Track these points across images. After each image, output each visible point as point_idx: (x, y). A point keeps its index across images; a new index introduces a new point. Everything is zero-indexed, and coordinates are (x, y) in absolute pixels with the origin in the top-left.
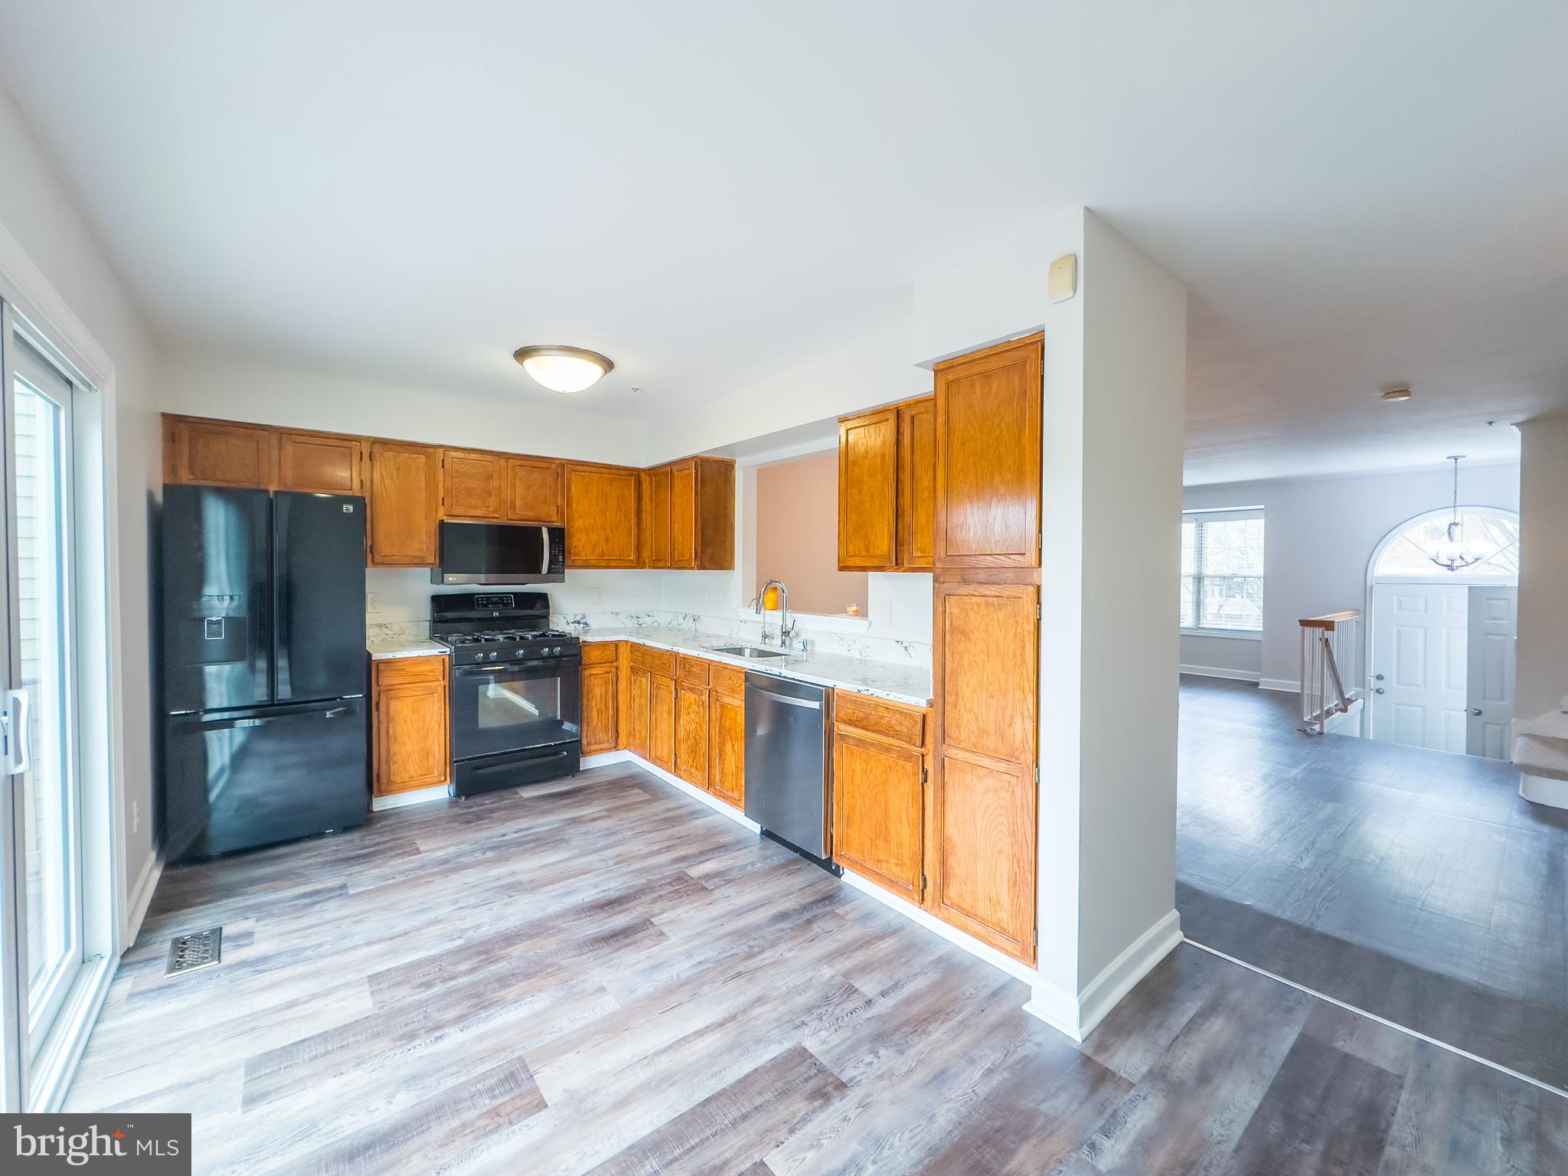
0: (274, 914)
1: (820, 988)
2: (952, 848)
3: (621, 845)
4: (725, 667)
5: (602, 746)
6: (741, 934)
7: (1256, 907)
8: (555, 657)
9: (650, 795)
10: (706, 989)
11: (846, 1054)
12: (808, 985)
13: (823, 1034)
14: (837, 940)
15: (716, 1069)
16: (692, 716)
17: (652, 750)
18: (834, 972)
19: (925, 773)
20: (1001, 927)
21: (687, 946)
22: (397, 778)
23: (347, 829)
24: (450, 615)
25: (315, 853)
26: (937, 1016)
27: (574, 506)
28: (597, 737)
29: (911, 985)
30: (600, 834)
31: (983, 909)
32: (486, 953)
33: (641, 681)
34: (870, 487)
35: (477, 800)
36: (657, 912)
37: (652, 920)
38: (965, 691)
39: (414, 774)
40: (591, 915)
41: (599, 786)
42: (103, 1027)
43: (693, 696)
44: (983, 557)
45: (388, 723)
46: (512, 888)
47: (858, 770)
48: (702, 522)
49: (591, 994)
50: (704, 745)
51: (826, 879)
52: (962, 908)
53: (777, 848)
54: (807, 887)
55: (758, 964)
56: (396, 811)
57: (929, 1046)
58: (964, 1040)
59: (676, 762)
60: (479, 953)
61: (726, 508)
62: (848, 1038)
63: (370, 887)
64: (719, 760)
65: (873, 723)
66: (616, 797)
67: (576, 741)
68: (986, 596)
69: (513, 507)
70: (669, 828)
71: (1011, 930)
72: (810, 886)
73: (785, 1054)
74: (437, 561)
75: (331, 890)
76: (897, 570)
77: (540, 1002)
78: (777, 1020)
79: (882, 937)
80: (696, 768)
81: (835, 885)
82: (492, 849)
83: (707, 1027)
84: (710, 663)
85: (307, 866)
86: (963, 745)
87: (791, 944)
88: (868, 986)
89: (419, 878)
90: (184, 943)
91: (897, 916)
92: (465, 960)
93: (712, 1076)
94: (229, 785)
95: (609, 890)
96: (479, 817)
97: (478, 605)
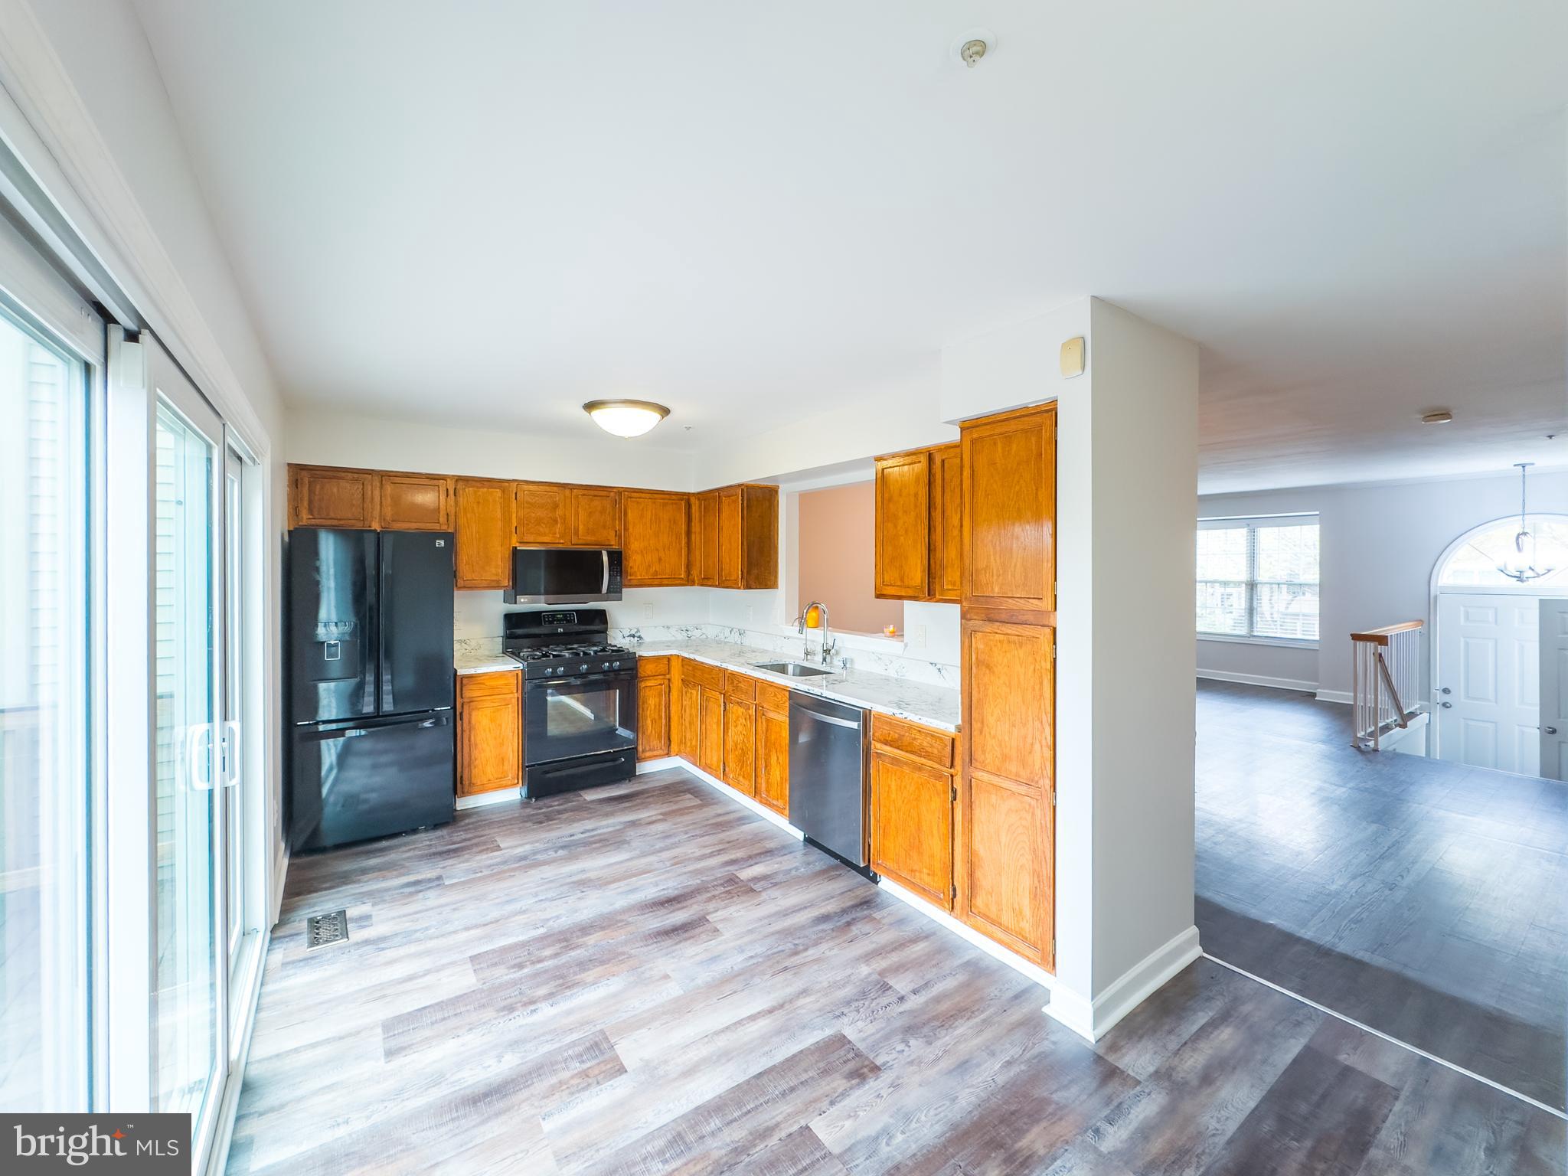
0: (385, 901)
1: (857, 984)
2: (979, 861)
3: (677, 847)
4: (771, 684)
5: (655, 753)
6: (787, 933)
7: (1280, 926)
8: (615, 671)
9: (701, 800)
10: (756, 980)
11: (881, 1042)
12: (847, 981)
13: (860, 1024)
14: (874, 942)
15: (766, 1049)
16: (740, 728)
17: (702, 758)
18: (870, 971)
19: (954, 791)
20: (1023, 936)
21: (739, 942)
22: (477, 781)
23: (436, 826)
24: (520, 631)
25: (413, 847)
26: (964, 1013)
27: (631, 530)
28: (651, 744)
29: (940, 985)
30: (657, 836)
31: (1006, 918)
32: (566, 941)
33: (691, 693)
34: (904, 523)
35: (547, 801)
36: (712, 910)
37: (708, 917)
38: (991, 720)
39: (491, 777)
40: (654, 911)
41: (654, 791)
42: (268, 988)
43: (741, 710)
44: (1005, 599)
45: (470, 731)
46: (583, 884)
47: (893, 787)
48: (748, 546)
49: (658, 980)
50: (751, 756)
51: (864, 885)
52: (988, 917)
53: (819, 854)
54: (846, 892)
55: (803, 961)
56: (476, 810)
57: (955, 1038)
58: (988, 1034)
59: (724, 770)
60: (560, 941)
61: (770, 531)
62: (882, 1029)
63: (462, 879)
64: (765, 770)
65: (907, 744)
66: (671, 802)
67: (633, 748)
68: (1007, 634)
69: (576, 533)
70: (719, 833)
71: (1033, 939)
72: (850, 891)
73: (827, 1039)
74: (511, 583)
75: (430, 880)
76: (929, 600)
77: (614, 985)
78: (820, 1010)
79: (914, 940)
80: (744, 777)
81: (873, 891)
82: (563, 847)
83: (759, 1013)
84: (756, 680)
85: (408, 858)
86: (988, 768)
87: (831, 944)
88: (901, 984)
89: (504, 872)
90: (317, 922)
91: (928, 922)
92: (549, 946)
93: (764, 1054)
94: (336, 781)
95: (667, 889)
96: (549, 818)
97: (545, 622)
